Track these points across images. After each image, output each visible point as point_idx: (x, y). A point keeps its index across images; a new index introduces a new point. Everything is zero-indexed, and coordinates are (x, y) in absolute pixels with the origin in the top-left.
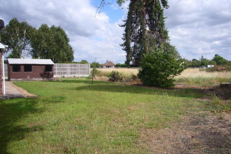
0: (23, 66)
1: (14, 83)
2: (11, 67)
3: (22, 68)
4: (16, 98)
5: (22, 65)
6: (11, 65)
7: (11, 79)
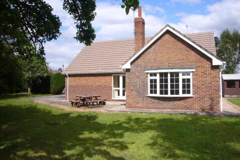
0: (238, 82)
1: (228, 100)
2: (226, 83)
3: (237, 84)
4: (234, 116)
5: (237, 80)
6: (225, 81)
7: (225, 96)
